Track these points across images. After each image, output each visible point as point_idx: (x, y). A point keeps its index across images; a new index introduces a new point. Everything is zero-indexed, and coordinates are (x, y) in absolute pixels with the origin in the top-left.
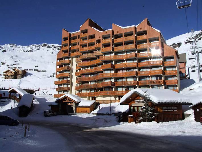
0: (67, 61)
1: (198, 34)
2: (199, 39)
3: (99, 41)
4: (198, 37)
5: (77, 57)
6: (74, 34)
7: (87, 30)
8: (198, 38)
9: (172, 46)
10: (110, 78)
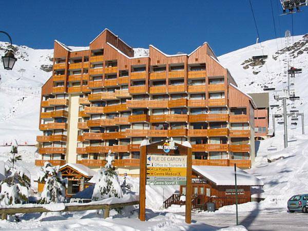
0: (61, 100)
1: (299, 43)
2: (298, 54)
3: (124, 73)
4: (298, 49)
5: (81, 96)
6: (76, 54)
7: (103, 50)
8: (298, 51)
9: (249, 62)
10: (143, 138)
